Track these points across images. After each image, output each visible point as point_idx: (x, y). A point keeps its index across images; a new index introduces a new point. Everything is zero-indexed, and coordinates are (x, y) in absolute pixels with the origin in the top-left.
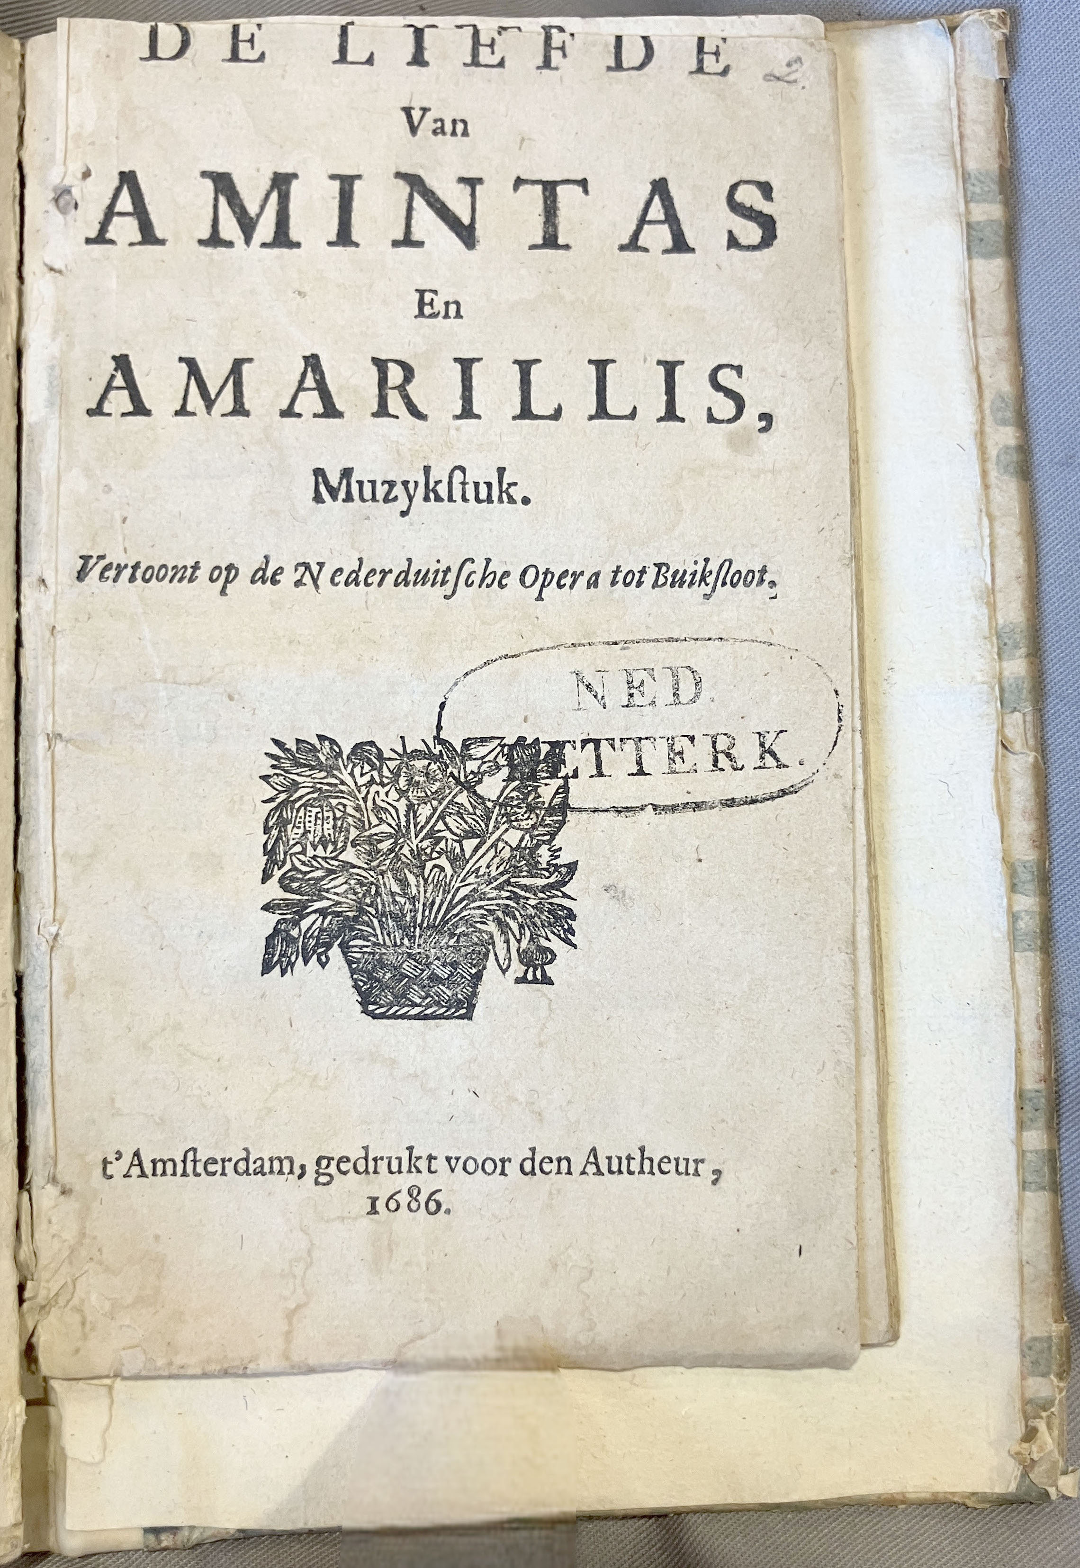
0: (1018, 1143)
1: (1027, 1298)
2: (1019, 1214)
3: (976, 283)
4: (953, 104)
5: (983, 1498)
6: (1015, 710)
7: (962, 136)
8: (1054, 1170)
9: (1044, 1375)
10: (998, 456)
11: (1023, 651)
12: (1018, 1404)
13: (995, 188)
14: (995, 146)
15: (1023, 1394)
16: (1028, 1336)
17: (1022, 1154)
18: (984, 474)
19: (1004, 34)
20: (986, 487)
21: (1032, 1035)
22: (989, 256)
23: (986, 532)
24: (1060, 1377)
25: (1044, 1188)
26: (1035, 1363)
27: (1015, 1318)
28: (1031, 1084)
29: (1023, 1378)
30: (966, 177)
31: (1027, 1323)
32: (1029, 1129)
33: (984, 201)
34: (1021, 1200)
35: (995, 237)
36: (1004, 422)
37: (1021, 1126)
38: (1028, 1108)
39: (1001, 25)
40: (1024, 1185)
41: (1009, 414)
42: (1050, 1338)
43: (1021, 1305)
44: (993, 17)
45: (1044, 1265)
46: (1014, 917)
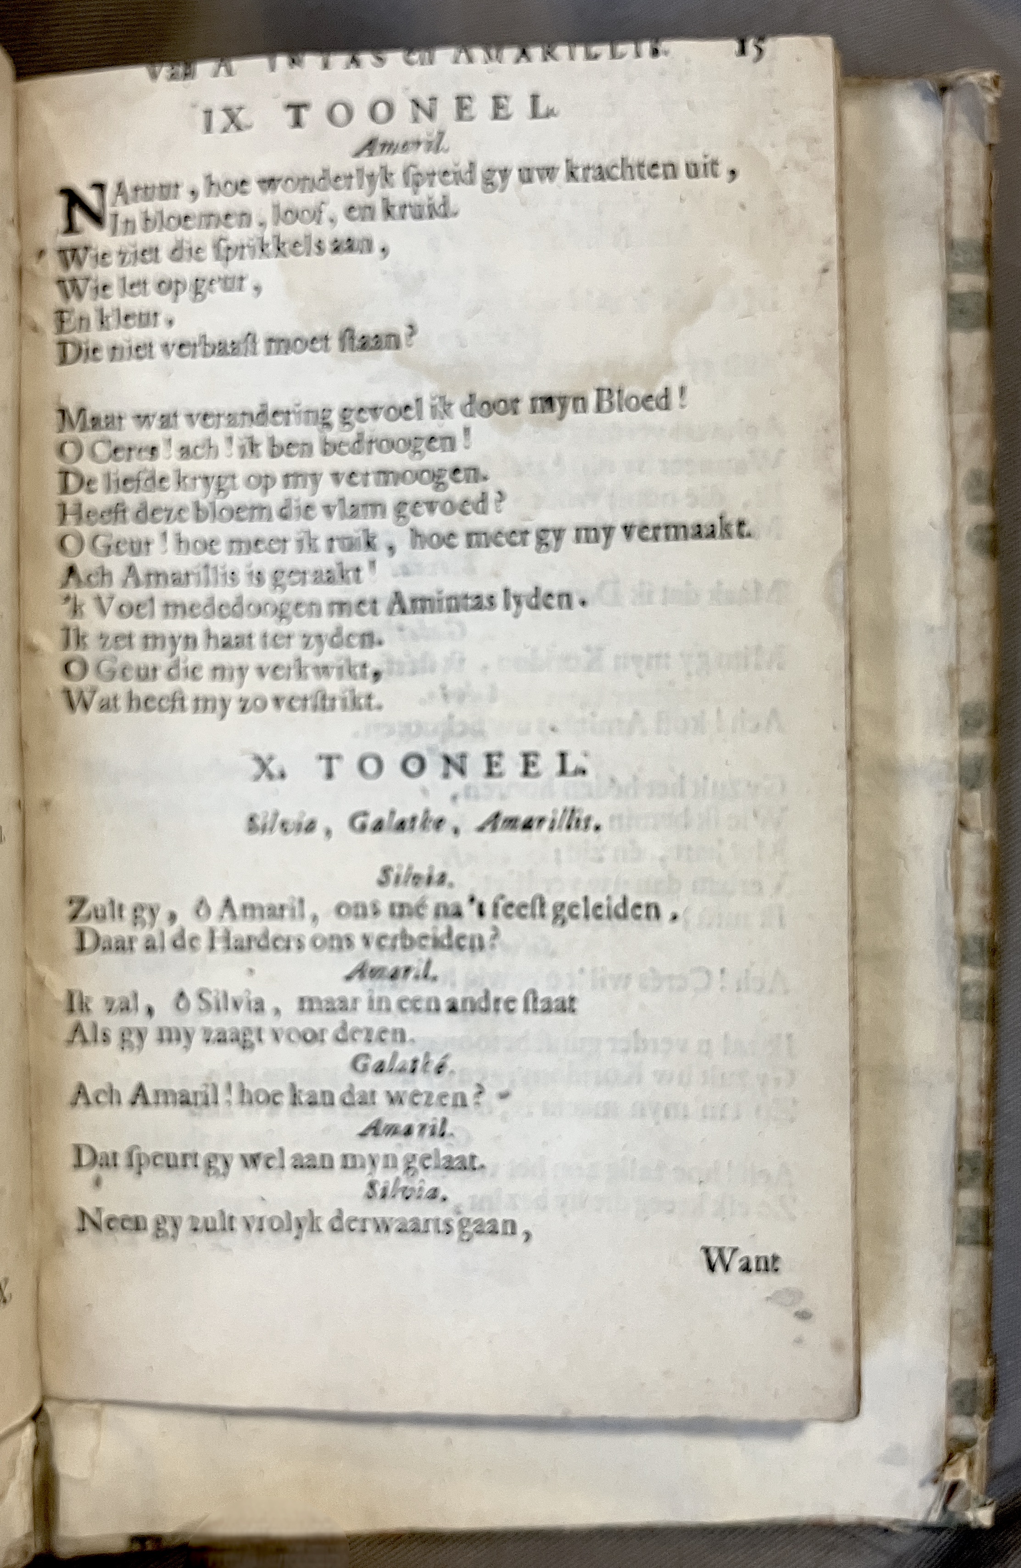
0: (954, 1200)
1: (954, 1342)
2: (952, 1267)
3: (955, 354)
4: (941, 167)
5: (906, 1524)
6: (973, 787)
7: (948, 202)
8: (987, 1226)
9: (970, 1414)
10: (969, 536)
11: (985, 729)
12: (942, 1442)
13: (977, 257)
14: (982, 213)
15: (947, 1430)
16: (954, 1379)
17: (956, 1209)
18: (955, 552)
19: (996, 98)
20: (956, 565)
21: (973, 1100)
22: (971, 327)
23: (954, 610)
24: (985, 1417)
25: (976, 1243)
26: (961, 1403)
27: (943, 1362)
28: (970, 1146)
29: (950, 1415)
30: (950, 245)
31: (954, 1366)
32: (965, 1187)
33: (966, 271)
34: (955, 1255)
35: (977, 307)
36: (975, 500)
37: (959, 1185)
38: (966, 1166)
39: (993, 88)
40: (959, 1241)
41: (983, 491)
42: (974, 1382)
43: (950, 1351)
44: (985, 80)
45: (975, 1314)
46: (964, 988)
